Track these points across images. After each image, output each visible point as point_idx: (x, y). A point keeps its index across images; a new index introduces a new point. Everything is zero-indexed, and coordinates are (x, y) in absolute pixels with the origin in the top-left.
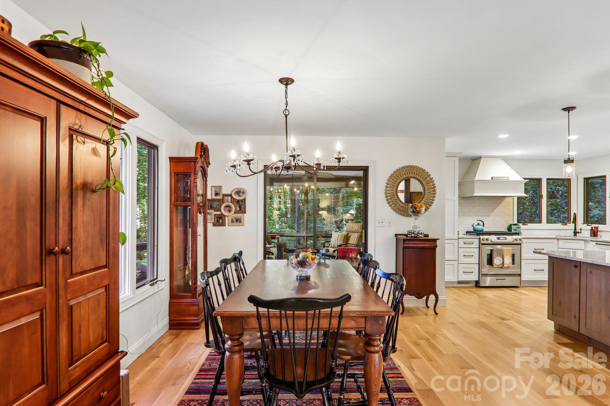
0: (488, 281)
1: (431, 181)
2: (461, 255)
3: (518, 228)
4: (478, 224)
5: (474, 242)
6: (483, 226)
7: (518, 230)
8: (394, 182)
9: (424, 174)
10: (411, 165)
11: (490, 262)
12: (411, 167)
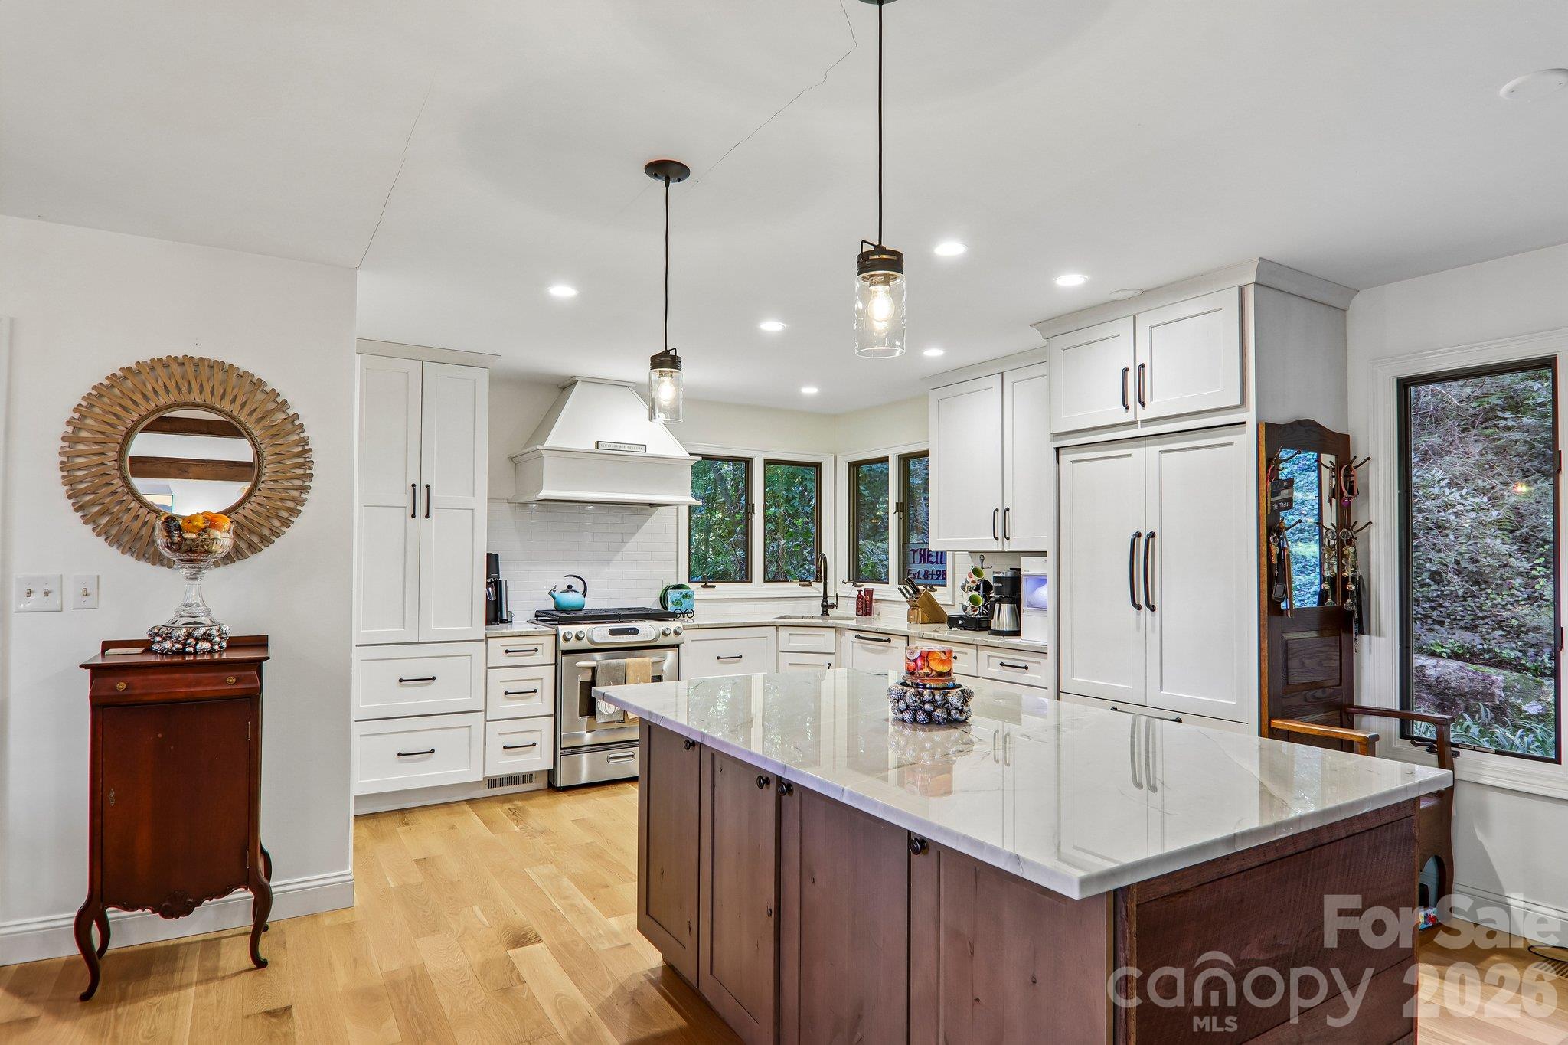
0: (585, 768)
1: (290, 426)
2: (497, 690)
3: (686, 596)
4: (570, 587)
5: (539, 647)
6: (584, 594)
7: (686, 602)
8: (110, 418)
9: (260, 396)
10: (197, 354)
11: (589, 707)
12: (197, 363)
